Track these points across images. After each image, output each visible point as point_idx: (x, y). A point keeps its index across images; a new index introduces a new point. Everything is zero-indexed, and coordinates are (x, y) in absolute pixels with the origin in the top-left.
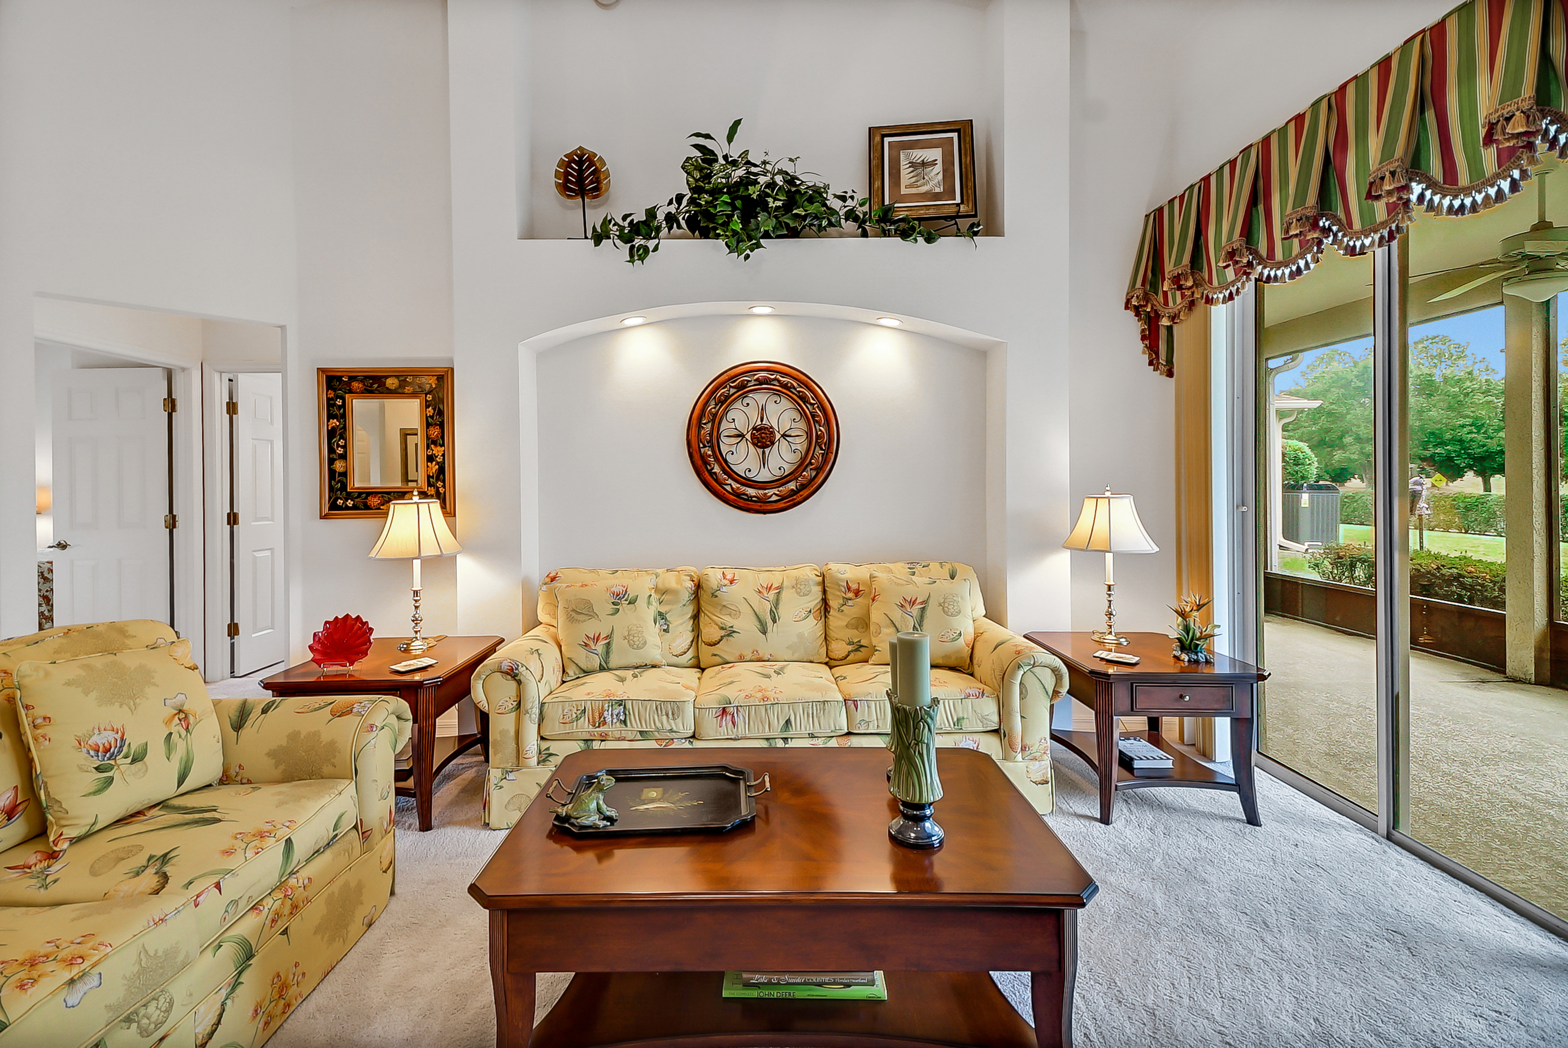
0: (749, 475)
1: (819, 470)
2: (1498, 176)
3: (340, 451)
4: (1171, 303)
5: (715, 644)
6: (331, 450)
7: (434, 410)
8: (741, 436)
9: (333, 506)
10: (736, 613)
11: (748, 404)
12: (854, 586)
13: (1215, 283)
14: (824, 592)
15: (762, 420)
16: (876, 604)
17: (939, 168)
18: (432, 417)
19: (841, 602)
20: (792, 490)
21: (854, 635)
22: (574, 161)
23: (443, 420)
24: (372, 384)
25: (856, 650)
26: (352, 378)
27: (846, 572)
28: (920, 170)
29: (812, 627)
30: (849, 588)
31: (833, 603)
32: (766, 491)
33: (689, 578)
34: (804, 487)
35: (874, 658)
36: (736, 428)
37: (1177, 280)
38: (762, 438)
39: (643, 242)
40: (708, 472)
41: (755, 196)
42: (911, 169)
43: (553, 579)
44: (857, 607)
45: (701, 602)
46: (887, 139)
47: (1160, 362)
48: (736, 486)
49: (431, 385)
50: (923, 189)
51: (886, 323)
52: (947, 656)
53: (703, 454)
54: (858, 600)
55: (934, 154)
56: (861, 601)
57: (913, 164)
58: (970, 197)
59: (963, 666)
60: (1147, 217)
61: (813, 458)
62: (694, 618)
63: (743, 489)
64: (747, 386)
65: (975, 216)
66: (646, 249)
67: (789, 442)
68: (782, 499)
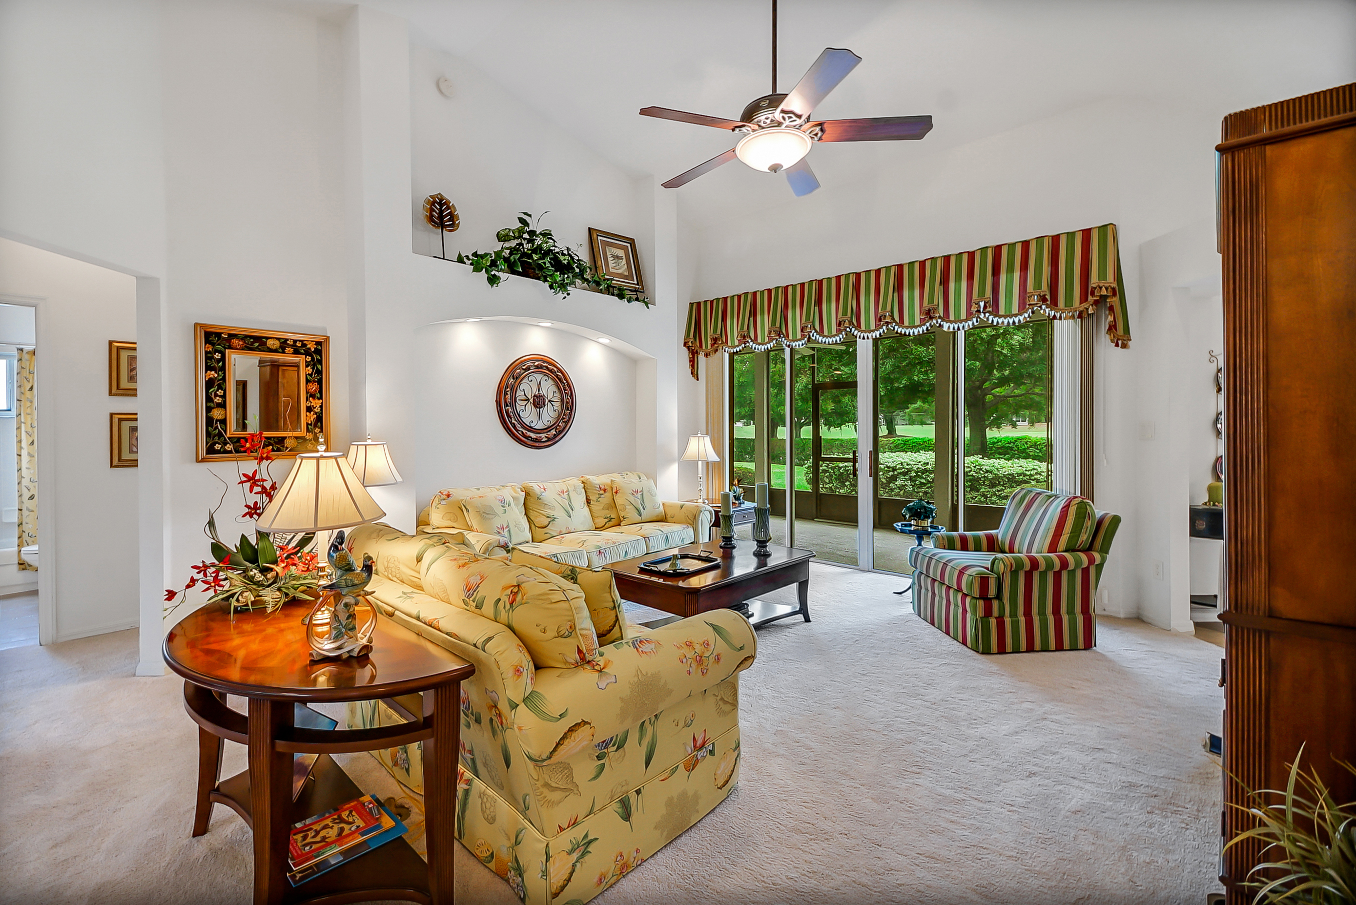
0: (532, 425)
1: (567, 423)
2: (836, 335)
3: (218, 400)
4: (704, 347)
5: (546, 527)
6: (209, 399)
7: (313, 369)
8: (528, 400)
9: (211, 450)
10: (552, 508)
11: (531, 380)
12: (603, 487)
13: (729, 344)
14: (586, 491)
15: (539, 391)
16: (618, 495)
17: (624, 262)
18: (311, 375)
19: (598, 496)
20: (555, 435)
21: (608, 513)
22: (436, 202)
23: (321, 379)
24: (252, 343)
25: (610, 521)
26: (232, 336)
27: (599, 480)
28: (616, 260)
29: (586, 510)
30: (601, 489)
31: (593, 498)
32: (541, 435)
33: (519, 490)
34: (561, 432)
35: (624, 522)
36: (525, 395)
37: (715, 340)
38: (539, 402)
39: (497, 273)
40: (511, 423)
41: (565, 262)
42: (613, 258)
43: (448, 496)
44: (606, 498)
45: (529, 504)
46: (599, 238)
47: (695, 374)
48: (524, 431)
49: (310, 349)
50: (620, 271)
51: (601, 340)
52: (658, 516)
53: (507, 412)
54: (606, 494)
55: (621, 253)
56: (608, 495)
57: (613, 256)
58: (640, 281)
59: (663, 519)
60: (691, 304)
61: (564, 415)
62: (526, 514)
63: (529, 434)
64: (529, 369)
65: (644, 292)
66: (499, 278)
67: (553, 405)
68: (549, 439)
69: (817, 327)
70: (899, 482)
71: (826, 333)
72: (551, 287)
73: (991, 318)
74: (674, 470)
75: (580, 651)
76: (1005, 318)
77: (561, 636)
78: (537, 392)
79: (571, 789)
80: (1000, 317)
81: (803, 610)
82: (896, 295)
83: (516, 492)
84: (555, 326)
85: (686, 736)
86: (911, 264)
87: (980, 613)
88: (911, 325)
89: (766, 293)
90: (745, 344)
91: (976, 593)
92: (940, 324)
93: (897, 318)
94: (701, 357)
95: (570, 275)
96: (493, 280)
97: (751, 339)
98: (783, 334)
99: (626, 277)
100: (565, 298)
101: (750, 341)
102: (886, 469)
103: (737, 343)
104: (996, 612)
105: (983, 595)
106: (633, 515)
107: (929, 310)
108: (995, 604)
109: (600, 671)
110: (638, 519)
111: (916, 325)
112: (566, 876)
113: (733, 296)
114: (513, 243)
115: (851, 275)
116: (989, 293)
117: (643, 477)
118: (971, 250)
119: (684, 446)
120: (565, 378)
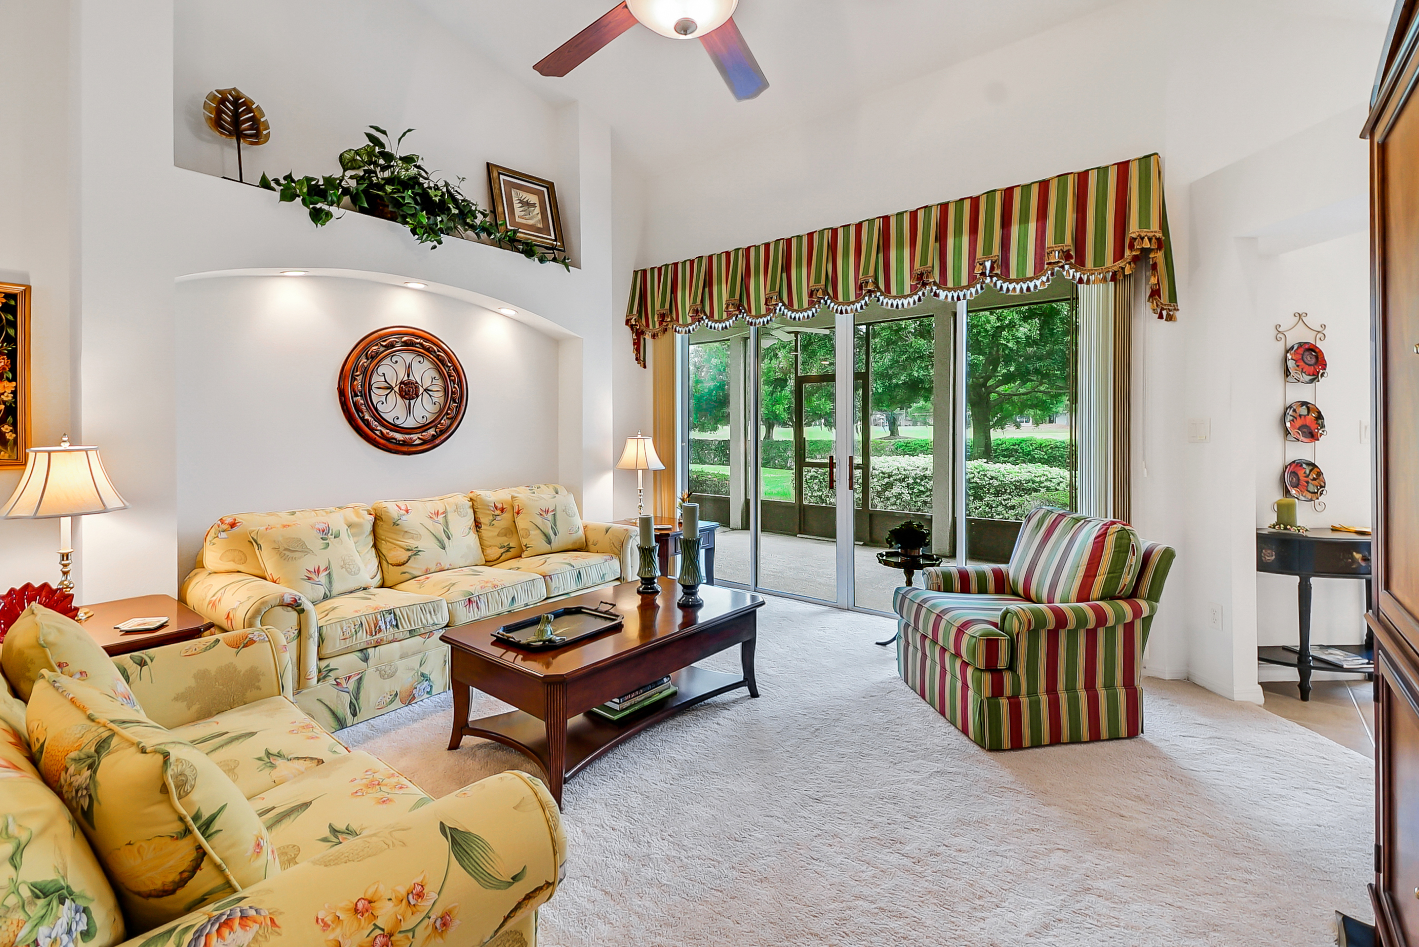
0: (397, 422)
1: (453, 419)
4: (651, 327)
5: (404, 564)
8: (391, 388)
10: (418, 537)
11: (397, 362)
12: (499, 506)
13: (681, 322)
14: (475, 512)
15: (408, 376)
16: (521, 516)
17: (536, 210)
19: (491, 518)
20: (433, 435)
21: (505, 541)
22: (229, 100)
23: (15, 350)
25: (507, 551)
27: (491, 496)
28: (526, 208)
29: (473, 538)
30: (496, 507)
31: (484, 520)
32: (412, 436)
33: (369, 511)
34: (442, 432)
35: (526, 553)
36: (386, 381)
37: (663, 316)
38: (409, 391)
39: (326, 207)
40: (363, 420)
41: (437, 199)
42: (520, 205)
43: (233, 526)
44: (504, 521)
45: (383, 530)
46: (502, 177)
47: (641, 359)
48: (385, 431)
50: (531, 222)
51: (503, 311)
52: (575, 543)
53: (355, 404)
54: (504, 515)
55: (533, 199)
56: (507, 516)
57: (521, 202)
58: (560, 236)
59: (582, 547)
60: (636, 272)
61: (449, 408)
62: (375, 546)
63: (392, 434)
64: (393, 346)
65: (564, 251)
66: (329, 215)
67: (430, 396)
68: (425, 442)
69: (786, 298)
70: (895, 490)
71: (796, 307)
72: (414, 232)
73: (999, 283)
74: (607, 480)
76: (1017, 284)
78: (406, 378)
80: (1011, 281)
81: (749, 680)
82: (881, 256)
83: (355, 516)
84: (427, 287)
86: (900, 215)
87: (987, 691)
88: (900, 295)
89: (724, 256)
90: (699, 322)
91: (981, 662)
92: (935, 292)
93: (882, 286)
94: (648, 337)
95: (445, 218)
96: (318, 216)
97: (705, 314)
98: (744, 308)
99: (539, 230)
100: (434, 247)
101: (704, 317)
102: (881, 475)
103: (689, 320)
104: (1008, 690)
105: (991, 666)
106: (537, 542)
107: (922, 274)
108: (1007, 678)
110: (547, 548)
111: (906, 293)
113: (685, 261)
114: (363, 169)
115: (826, 232)
116: (996, 250)
117: (563, 491)
118: (975, 194)
119: (619, 450)
120: (451, 361)
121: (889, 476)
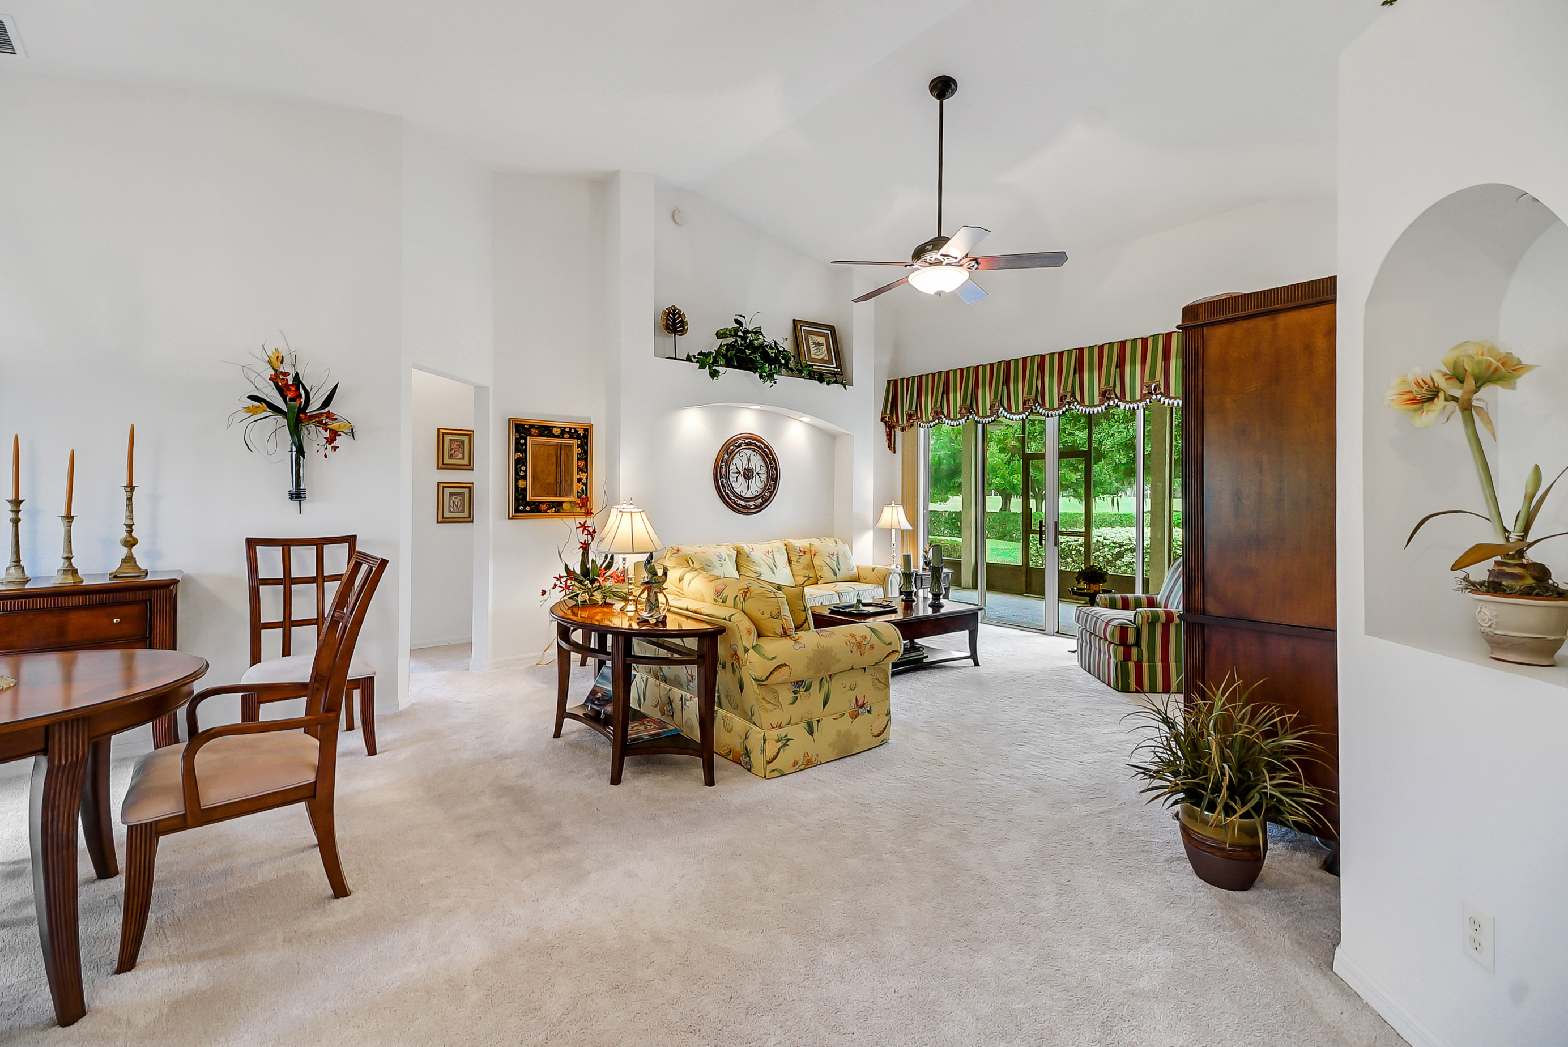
0: (742, 494)
1: (772, 493)
2: (1022, 413)
3: (522, 474)
4: (900, 423)
6: (517, 473)
7: (581, 449)
8: (740, 473)
9: (517, 511)
10: (759, 566)
11: (742, 456)
12: (802, 550)
13: (924, 420)
14: (788, 553)
15: (749, 465)
16: (816, 557)
17: (825, 348)
18: (580, 454)
19: (798, 557)
20: (761, 502)
21: (807, 573)
22: (671, 313)
23: (588, 458)
24: (544, 432)
25: (809, 579)
26: (532, 426)
27: (798, 543)
28: (818, 347)
29: (787, 570)
30: (800, 551)
31: (793, 559)
32: (750, 503)
33: (732, 549)
34: (766, 501)
35: (823, 581)
36: (737, 469)
37: (910, 416)
38: (748, 474)
39: (717, 368)
40: (725, 492)
41: (773, 355)
42: (814, 345)
43: (678, 551)
44: (806, 559)
45: (741, 561)
46: (803, 328)
47: (892, 447)
48: (736, 500)
49: (580, 434)
50: (820, 357)
51: (802, 419)
52: (851, 577)
53: (722, 482)
55: (822, 340)
56: (807, 556)
57: (815, 343)
58: (839, 365)
59: (856, 580)
60: (889, 382)
61: (770, 485)
62: (737, 569)
63: (739, 501)
64: (741, 446)
65: (842, 375)
66: (719, 372)
67: (760, 477)
68: (756, 507)
69: (1006, 405)
71: (1013, 411)
72: (761, 377)
73: (1162, 399)
74: (869, 536)
75: (783, 628)
77: (773, 618)
78: (747, 466)
79: (778, 705)
80: (1171, 398)
81: (974, 656)
82: (1077, 376)
83: (729, 549)
84: (762, 408)
85: (852, 695)
86: (1091, 348)
87: (1121, 657)
88: (1091, 404)
89: (958, 372)
90: (938, 419)
91: (1117, 640)
92: (1117, 404)
93: (1078, 398)
94: (898, 431)
95: (777, 366)
96: (714, 374)
97: (944, 415)
98: (974, 411)
99: (826, 362)
100: (772, 386)
101: (943, 417)
103: (931, 418)
104: (1134, 655)
105: (1123, 642)
106: (828, 574)
107: (1106, 392)
108: (1134, 651)
109: (795, 641)
110: (834, 578)
111: (1095, 404)
112: (775, 754)
113: (928, 375)
114: (730, 340)
115: (1036, 357)
117: (839, 541)
118: (1145, 335)
119: (878, 515)
120: (771, 454)
121: (1121, 546)
